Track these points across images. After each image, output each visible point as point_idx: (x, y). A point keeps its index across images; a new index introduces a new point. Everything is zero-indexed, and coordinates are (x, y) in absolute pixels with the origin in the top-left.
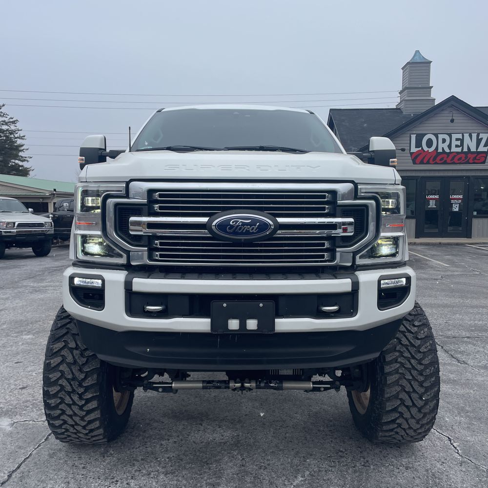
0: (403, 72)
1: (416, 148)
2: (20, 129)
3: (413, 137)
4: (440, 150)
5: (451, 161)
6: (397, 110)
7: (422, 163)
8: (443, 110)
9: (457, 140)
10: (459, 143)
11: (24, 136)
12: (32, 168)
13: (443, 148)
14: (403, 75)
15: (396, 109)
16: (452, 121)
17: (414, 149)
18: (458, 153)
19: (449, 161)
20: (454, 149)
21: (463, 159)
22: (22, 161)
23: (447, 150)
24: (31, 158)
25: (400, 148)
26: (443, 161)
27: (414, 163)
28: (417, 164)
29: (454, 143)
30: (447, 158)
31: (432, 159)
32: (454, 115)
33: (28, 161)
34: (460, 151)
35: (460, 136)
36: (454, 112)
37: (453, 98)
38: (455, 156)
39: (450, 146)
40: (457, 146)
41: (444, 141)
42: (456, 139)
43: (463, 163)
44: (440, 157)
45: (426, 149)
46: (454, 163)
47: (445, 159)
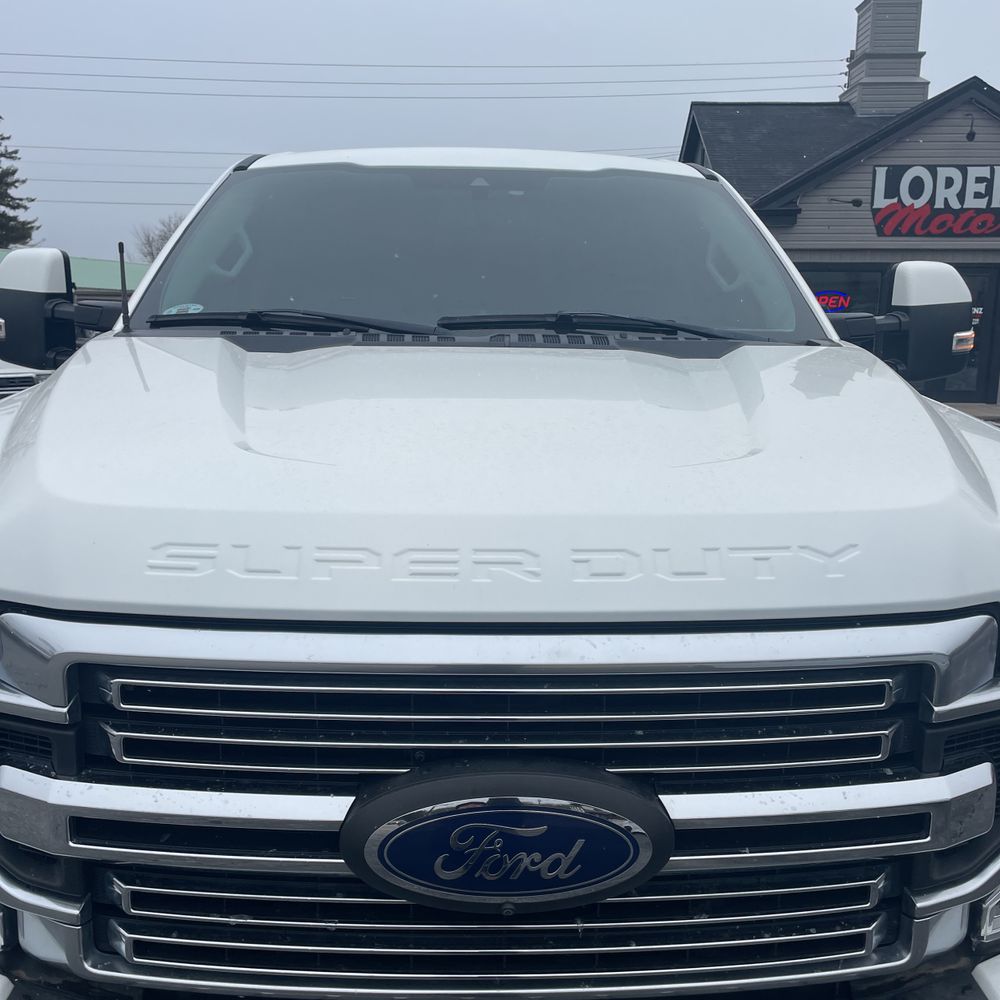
0: (859, 18)
1: (885, 197)
2: (5, 136)
3: (881, 173)
4: (939, 204)
5: (962, 229)
6: (842, 108)
7: (896, 233)
8: (950, 111)
9: (979, 180)
10: (981, 188)
11: (16, 152)
12: (36, 224)
13: (946, 199)
14: (859, 25)
15: (840, 104)
16: (971, 136)
17: (881, 202)
18: (978, 211)
19: (957, 230)
20: (971, 203)
21: (989, 225)
22: (14, 208)
23: (955, 205)
24: (33, 200)
25: (850, 199)
26: (945, 229)
27: (880, 233)
28: (885, 235)
29: (973, 187)
30: (955, 221)
31: (920, 224)
32: (976, 122)
33: (26, 208)
34: (984, 207)
35: (985, 172)
36: (975, 115)
37: (975, 83)
38: (971, 219)
39: (961, 196)
40: (978, 195)
41: (949, 182)
42: (977, 178)
43: (987, 235)
44: (938, 220)
45: (907, 200)
46: (969, 235)
47: (949, 224)
